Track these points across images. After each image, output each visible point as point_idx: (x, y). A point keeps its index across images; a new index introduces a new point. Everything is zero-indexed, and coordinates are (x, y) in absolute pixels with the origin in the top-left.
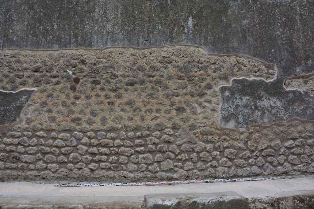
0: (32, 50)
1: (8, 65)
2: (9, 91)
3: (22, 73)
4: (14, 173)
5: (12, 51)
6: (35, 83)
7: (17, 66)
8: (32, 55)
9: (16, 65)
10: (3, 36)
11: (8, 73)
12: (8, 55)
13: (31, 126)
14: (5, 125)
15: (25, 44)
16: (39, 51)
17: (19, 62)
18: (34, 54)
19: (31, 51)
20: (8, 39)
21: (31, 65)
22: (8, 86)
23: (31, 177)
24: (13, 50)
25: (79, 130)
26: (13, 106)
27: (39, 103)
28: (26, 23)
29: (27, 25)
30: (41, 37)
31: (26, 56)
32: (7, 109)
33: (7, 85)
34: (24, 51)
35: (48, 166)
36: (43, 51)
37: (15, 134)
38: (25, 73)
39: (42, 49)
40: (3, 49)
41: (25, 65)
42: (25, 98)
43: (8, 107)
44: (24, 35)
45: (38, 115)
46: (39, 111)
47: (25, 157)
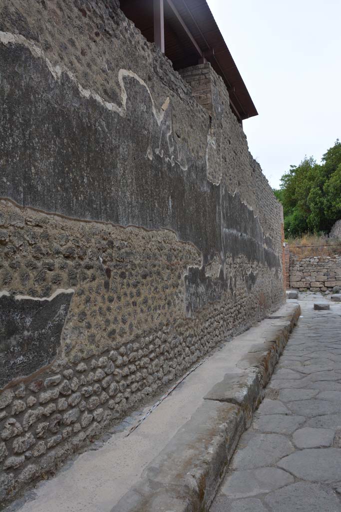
0: (62, 217)
1: (33, 243)
2: (41, 297)
3: (52, 261)
4: (60, 451)
5: (36, 212)
6: (71, 278)
7: (44, 246)
8: (63, 227)
9: (44, 243)
10: (23, 177)
11: (33, 258)
12: (31, 222)
13: (72, 357)
14: (43, 366)
15: (54, 201)
16: (70, 219)
17: (46, 237)
18: (65, 224)
19: (60, 218)
20: (30, 185)
21: (61, 246)
22: (38, 288)
23: (81, 443)
24: (38, 211)
25: (114, 348)
26: (50, 327)
27: (77, 315)
28: (52, 160)
29: (54, 164)
30: (72, 194)
31: (56, 226)
32: (42, 334)
33: (36, 286)
34: (52, 216)
35: (95, 415)
36: (75, 220)
37: (54, 379)
38: (56, 260)
39: (75, 218)
40: (24, 207)
41: (56, 245)
42: (63, 308)
43: (43, 331)
44: (52, 184)
45: (78, 336)
46: (79, 329)
47: (70, 414)
